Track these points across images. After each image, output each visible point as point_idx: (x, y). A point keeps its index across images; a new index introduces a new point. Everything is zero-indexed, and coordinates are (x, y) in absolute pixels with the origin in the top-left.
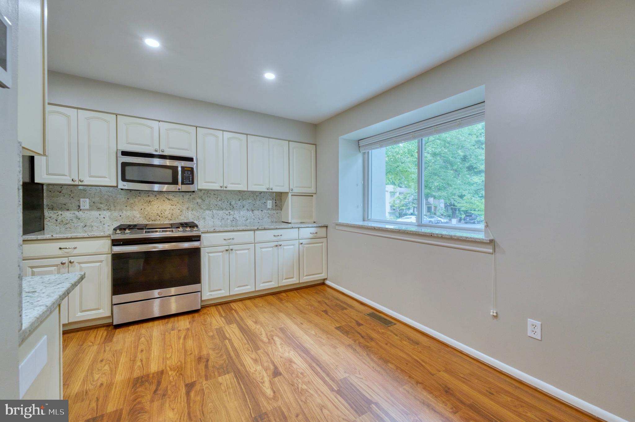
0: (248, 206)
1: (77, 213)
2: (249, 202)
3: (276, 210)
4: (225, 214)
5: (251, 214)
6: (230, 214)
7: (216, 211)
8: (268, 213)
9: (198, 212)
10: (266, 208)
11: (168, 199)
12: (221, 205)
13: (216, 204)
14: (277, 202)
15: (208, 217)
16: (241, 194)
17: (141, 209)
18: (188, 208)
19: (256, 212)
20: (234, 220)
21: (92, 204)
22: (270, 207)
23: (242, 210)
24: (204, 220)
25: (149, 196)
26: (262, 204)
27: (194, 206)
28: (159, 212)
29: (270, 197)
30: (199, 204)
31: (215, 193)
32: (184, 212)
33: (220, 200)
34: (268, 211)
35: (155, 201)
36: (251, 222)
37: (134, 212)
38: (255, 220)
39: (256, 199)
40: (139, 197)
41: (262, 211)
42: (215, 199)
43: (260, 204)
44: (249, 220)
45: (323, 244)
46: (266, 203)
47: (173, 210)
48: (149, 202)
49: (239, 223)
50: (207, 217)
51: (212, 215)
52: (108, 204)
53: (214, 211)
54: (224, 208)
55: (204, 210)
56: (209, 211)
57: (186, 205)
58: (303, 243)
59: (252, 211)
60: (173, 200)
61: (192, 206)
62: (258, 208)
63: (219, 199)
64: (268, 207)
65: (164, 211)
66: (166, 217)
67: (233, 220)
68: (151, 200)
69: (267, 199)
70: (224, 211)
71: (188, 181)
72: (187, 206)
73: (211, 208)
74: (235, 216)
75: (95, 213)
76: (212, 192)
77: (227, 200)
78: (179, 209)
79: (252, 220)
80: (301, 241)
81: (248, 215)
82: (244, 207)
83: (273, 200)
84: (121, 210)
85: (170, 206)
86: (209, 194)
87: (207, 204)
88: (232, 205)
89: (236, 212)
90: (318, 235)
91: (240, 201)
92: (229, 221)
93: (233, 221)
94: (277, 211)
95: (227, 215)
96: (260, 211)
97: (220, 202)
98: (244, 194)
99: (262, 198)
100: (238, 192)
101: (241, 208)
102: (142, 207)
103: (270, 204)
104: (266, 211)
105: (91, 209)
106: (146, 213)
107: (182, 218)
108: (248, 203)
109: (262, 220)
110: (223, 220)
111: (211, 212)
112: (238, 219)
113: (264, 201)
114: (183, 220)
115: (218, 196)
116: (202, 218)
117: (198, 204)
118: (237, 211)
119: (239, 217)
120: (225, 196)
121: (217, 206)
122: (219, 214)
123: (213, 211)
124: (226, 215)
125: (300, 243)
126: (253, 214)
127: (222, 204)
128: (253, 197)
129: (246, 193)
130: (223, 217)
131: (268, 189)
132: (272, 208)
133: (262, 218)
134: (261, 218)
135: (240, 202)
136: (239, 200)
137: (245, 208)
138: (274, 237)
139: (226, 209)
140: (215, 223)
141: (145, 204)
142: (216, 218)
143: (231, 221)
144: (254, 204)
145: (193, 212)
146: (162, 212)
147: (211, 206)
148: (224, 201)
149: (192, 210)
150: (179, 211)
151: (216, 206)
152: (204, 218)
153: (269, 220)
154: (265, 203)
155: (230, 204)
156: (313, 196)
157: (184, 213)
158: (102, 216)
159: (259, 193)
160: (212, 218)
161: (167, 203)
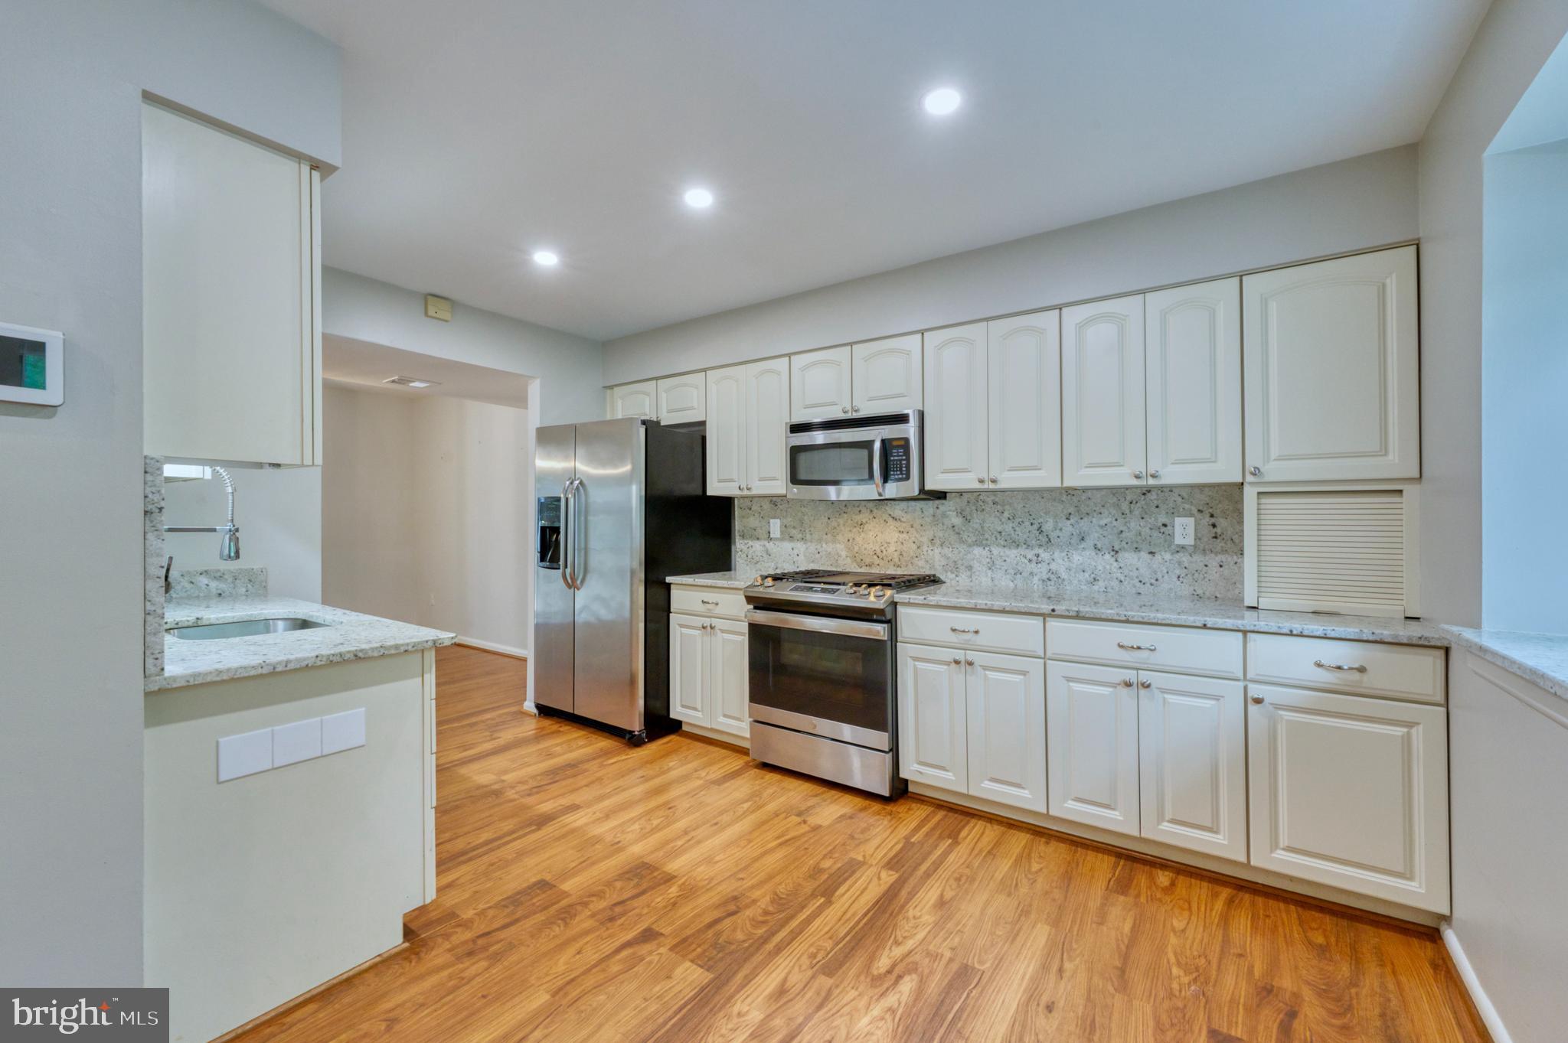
0: (1096, 535)
1: (766, 543)
2: (1103, 522)
3: (1216, 554)
4: (1023, 560)
5: (1111, 564)
6: (1040, 559)
7: (1001, 549)
8: (1180, 563)
9: (956, 552)
10: (1169, 546)
11: (894, 518)
12: (1012, 532)
13: (999, 529)
14: (1222, 523)
15: (978, 564)
16: (1075, 499)
17: (849, 540)
18: (933, 540)
19: (1129, 558)
20: (1053, 577)
21: (784, 529)
22: (1190, 541)
23: (1076, 549)
24: (969, 573)
25: (860, 511)
26: (1151, 529)
27: (946, 535)
28: (877, 548)
29: (1187, 506)
30: (957, 530)
31: (997, 500)
32: (925, 548)
33: (1009, 519)
34: (1177, 556)
35: (870, 523)
36: (1109, 590)
37: (838, 545)
38: (1126, 583)
39: (1127, 512)
40: (845, 515)
41: (1151, 553)
42: (995, 517)
43: (1146, 531)
44: (1101, 584)
45: (1417, 733)
46: (1169, 528)
47: (902, 543)
48: (861, 524)
49: (1068, 588)
50: (976, 565)
51: (988, 560)
52: (803, 530)
53: (996, 551)
54: (1022, 540)
55: (970, 546)
56: (981, 549)
57: (927, 532)
58: (1267, 701)
59: (1113, 553)
60: (902, 519)
61: (941, 535)
62: (1135, 545)
63: (1006, 514)
64: (1179, 540)
65: (886, 545)
66: (890, 558)
67: (1049, 579)
68: (864, 521)
69: (1173, 513)
70: (1022, 550)
71: (898, 473)
72: (930, 534)
73: (987, 539)
74: (1053, 566)
75: (787, 545)
76: (988, 497)
77: (1031, 518)
78: (914, 542)
79: (1112, 584)
80: (1255, 690)
81: (1100, 568)
82: (1083, 540)
83: (1199, 516)
84: (820, 540)
85: (897, 535)
86: (981, 503)
87: (976, 530)
88: (1045, 534)
89: (1057, 555)
90: (1370, 681)
91: (1072, 521)
92: (1036, 580)
93: (1049, 583)
94: (1219, 558)
95: (1030, 561)
96: (1144, 555)
97: (1011, 525)
98: (1084, 498)
99: (1153, 509)
100: (1063, 491)
101: (1072, 541)
102: (850, 536)
103: (1184, 529)
104: (1168, 556)
105: (782, 539)
106: (856, 549)
107: (921, 563)
108: (1099, 526)
109: (1152, 584)
110: (1019, 576)
111: (985, 553)
112: (1064, 575)
113: (1163, 519)
114: (922, 568)
115: (1003, 506)
116: (963, 567)
117: (954, 531)
118: (1063, 551)
119: (1069, 569)
120: (1024, 507)
121: (1003, 534)
122: (1008, 556)
123: (993, 549)
124: (1026, 561)
125: (1250, 695)
126: (1115, 564)
127: (1015, 530)
128: (1117, 506)
129: (1089, 493)
130: (1020, 568)
131: (1137, 477)
132: (1195, 546)
133: (1153, 581)
134: (1146, 580)
135: (1069, 522)
136: (1068, 519)
137: (1090, 542)
138: (1122, 651)
139: (1029, 546)
140: (996, 582)
141: (855, 530)
142: (1000, 569)
143: (1043, 581)
144: (1121, 528)
145: (943, 551)
146: (883, 548)
147: (987, 536)
148: (1020, 520)
149: (941, 546)
150: (914, 547)
151: (998, 536)
152: (970, 568)
153: (1185, 590)
154: (1165, 525)
155: (1040, 530)
156: (1404, 493)
157: (925, 553)
158: (796, 552)
159: (1139, 491)
160: (990, 569)
161: (891, 527)
